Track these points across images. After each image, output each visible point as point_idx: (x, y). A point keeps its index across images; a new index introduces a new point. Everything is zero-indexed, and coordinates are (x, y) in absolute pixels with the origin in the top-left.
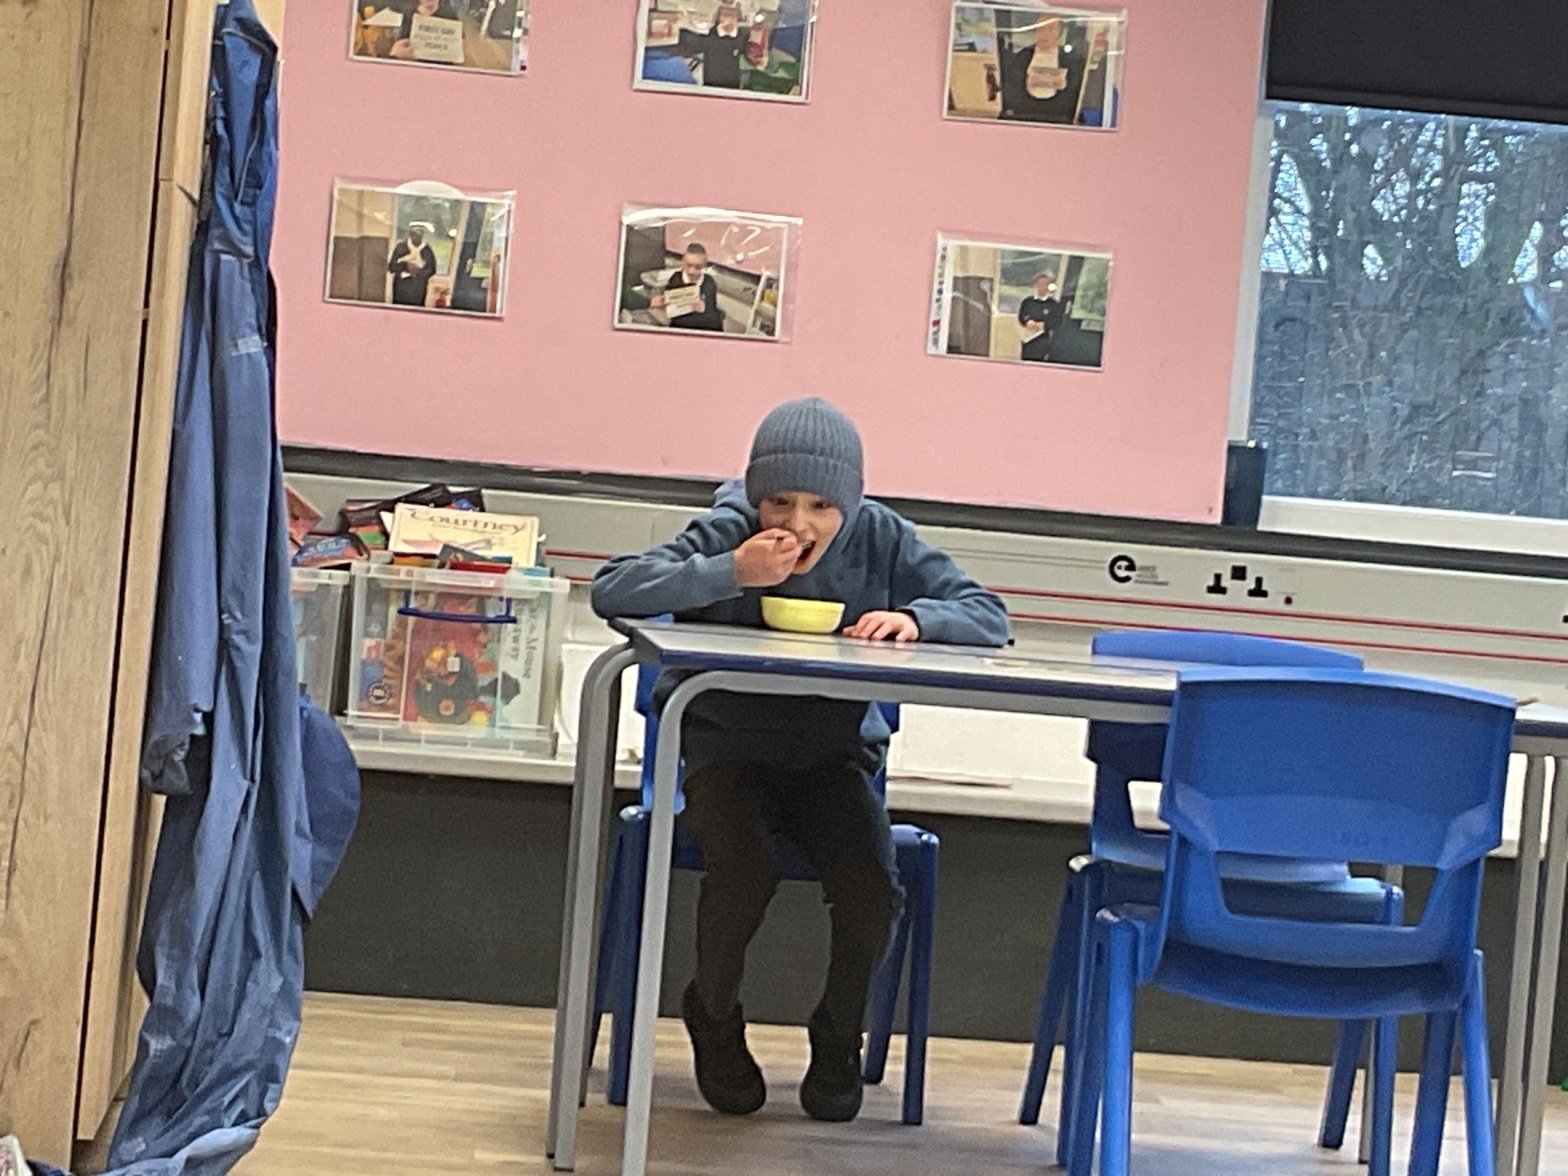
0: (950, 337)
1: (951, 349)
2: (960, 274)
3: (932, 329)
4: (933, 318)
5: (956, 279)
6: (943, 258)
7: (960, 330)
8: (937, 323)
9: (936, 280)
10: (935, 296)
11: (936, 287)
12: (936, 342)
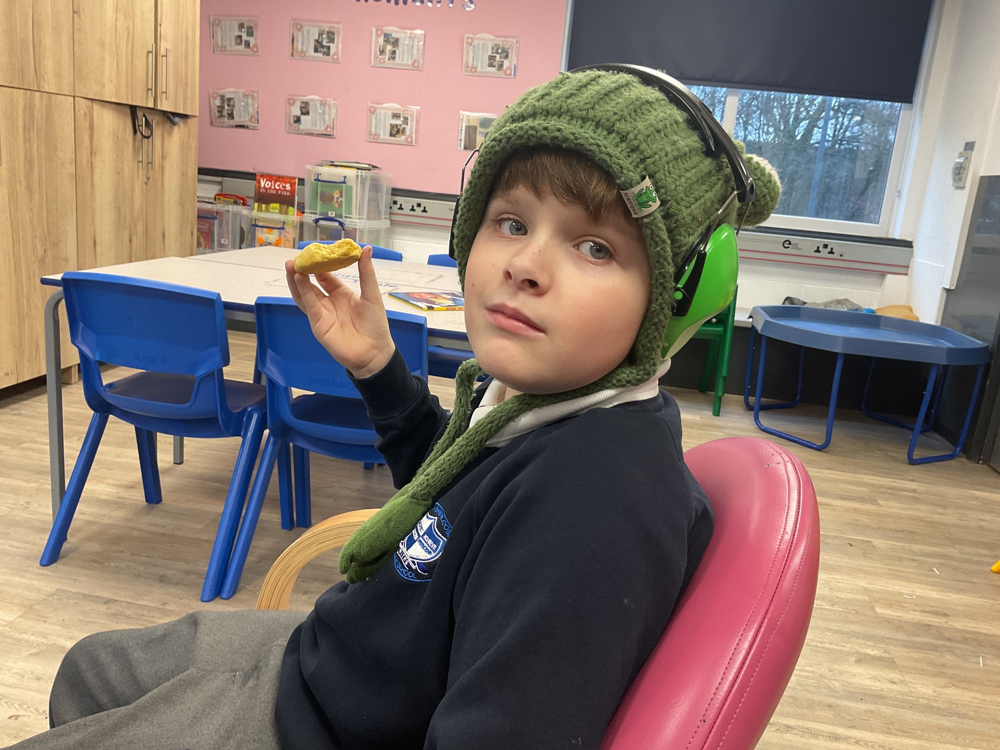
0: (465, 145)
1: (465, 148)
2: (467, 125)
3: (459, 142)
4: (459, 139)
5: (466, 126)
6: (462, 119)
7: (467, 142)
8: (461, 140)
9: (460, 126)
10: (460, 132)
11: (460, 129)
12: (460, 146)
